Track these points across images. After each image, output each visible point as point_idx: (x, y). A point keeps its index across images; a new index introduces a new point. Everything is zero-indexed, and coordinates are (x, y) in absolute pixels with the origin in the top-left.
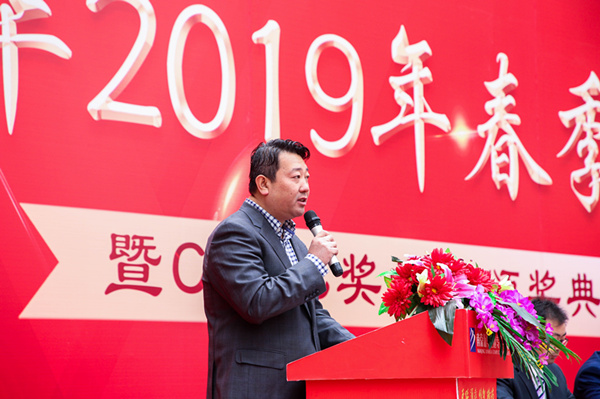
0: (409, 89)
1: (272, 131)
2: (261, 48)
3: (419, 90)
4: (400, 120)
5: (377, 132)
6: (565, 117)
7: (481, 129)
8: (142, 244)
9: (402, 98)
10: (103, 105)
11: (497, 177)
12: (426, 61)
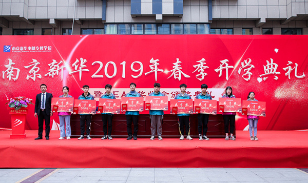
0: (154, 67)
1: (124, 76)
2: (122, 65)
3: (156, 67)
4: (151, 71)
5: (146, 74)
6: (195, 66)
7: (171, 71)
8: (99, 92)
9: (152, 68)
10: (94, 76)
11: (175, 77)
12: (158, 62)
